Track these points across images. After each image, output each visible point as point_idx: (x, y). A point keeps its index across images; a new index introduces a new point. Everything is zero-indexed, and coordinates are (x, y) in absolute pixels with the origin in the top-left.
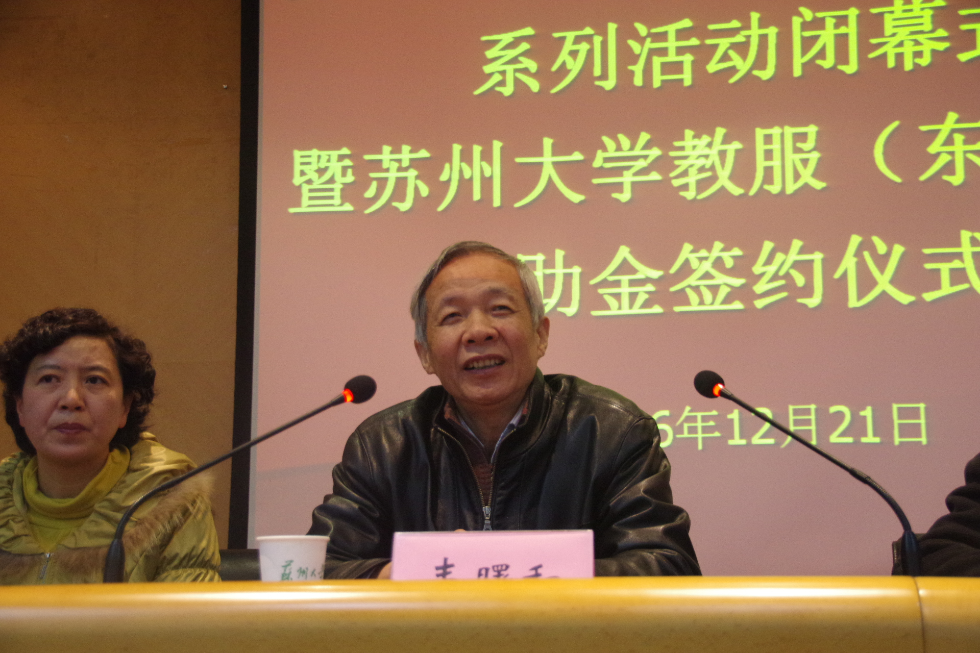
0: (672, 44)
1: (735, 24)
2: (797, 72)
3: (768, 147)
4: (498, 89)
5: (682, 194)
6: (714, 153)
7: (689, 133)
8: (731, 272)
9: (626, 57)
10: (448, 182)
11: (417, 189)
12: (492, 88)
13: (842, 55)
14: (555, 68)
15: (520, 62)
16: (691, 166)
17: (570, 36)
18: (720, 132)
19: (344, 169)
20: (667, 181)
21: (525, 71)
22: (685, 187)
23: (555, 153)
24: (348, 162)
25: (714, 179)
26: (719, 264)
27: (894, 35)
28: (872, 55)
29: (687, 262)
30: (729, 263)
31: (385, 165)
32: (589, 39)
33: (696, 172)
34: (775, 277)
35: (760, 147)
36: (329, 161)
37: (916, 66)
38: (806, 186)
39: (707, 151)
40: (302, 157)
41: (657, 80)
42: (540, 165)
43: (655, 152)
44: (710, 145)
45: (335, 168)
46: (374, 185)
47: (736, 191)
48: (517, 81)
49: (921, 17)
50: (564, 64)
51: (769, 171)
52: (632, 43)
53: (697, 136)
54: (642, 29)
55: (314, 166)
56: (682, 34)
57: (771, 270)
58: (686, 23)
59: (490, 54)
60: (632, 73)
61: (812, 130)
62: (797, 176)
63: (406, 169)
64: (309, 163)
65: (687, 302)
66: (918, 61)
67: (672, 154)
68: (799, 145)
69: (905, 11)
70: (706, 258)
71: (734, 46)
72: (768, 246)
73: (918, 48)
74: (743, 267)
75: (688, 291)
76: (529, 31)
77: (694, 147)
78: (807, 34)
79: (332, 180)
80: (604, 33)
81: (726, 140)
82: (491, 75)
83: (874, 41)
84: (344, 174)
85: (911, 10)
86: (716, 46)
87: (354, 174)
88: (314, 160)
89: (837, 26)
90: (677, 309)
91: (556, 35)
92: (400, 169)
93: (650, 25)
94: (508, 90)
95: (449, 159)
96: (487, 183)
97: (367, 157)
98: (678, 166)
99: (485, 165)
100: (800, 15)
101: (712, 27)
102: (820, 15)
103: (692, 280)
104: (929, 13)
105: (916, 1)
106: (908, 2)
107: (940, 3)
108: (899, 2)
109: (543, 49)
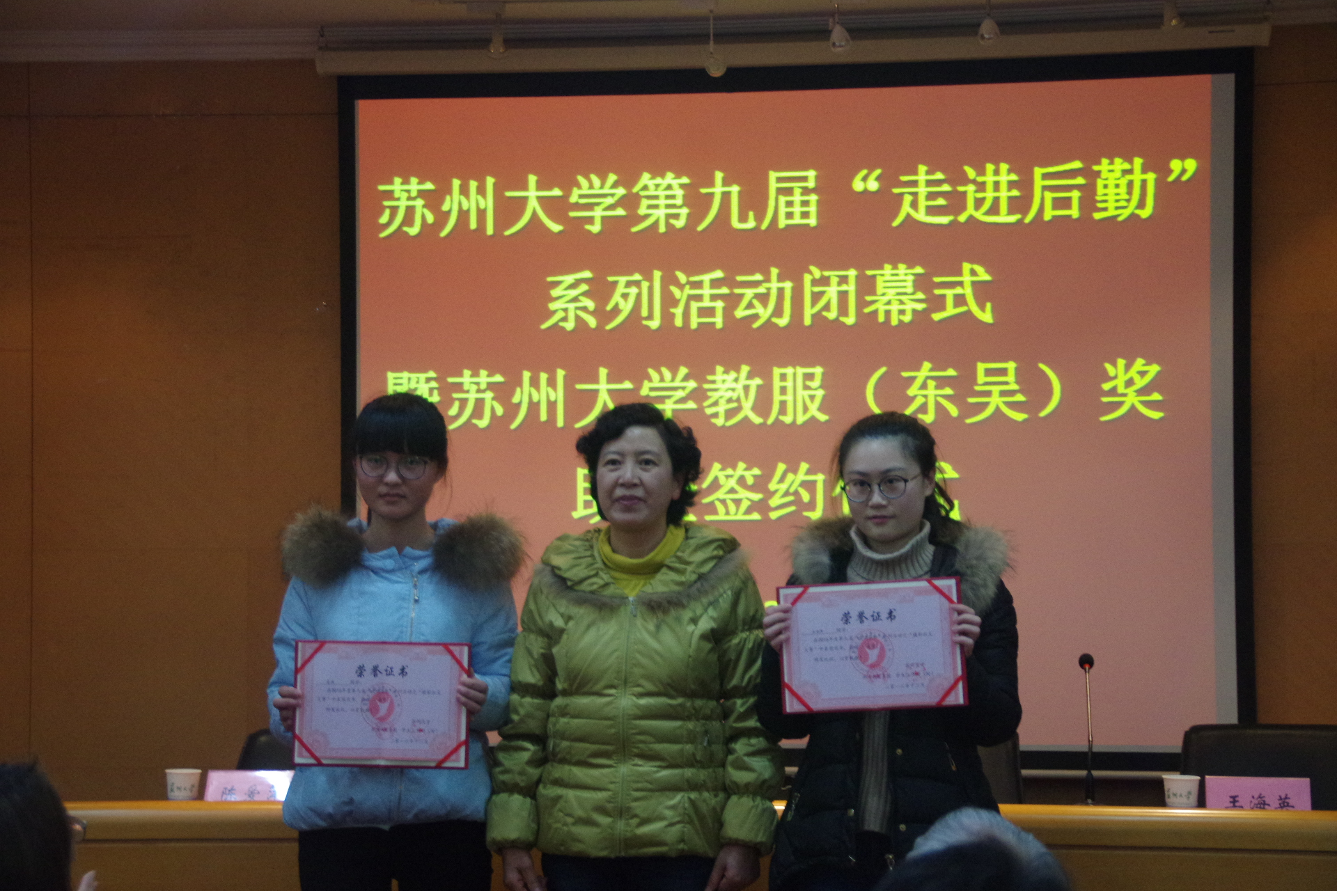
0: (707, 291)
1: (758, 277)
2: (808, 321)
3: (783, 384)
4: (561, 324)
5: (714, 420)
6: (739, 386)
7: (719, 369)
8: (752, 488)
9: (669, 301)
10: (519, 404)
11: (493, 409)
12: (556, 325)
13: (843, 310)
14: (609, 308)
15: (580, 301)
16: (721, 397)
17: (622, 280)
18: (745, 369)
19: (431, 390)
20: (701, 410)
21: (584, 309)
22: (716, 415)
23: (610, 381)
24: (434, 384)
25: (738, 409)
26: (742, 481)
27: (884, 294)
28: (867, 310)
29: (716, 479)
30: (750, 481)
31: (466, 388)
32: (637, 283)
33: (725, 403)
34: (787, 494)
35: (777, 384)
36: (418, 382)
37: (901, 321)
38: (813, 419)
39: (734, 385)
40: (395, 378)
41: (694, 322)
42: (596, 391)
43: (692, 384)
44: (736, 380)
45: (423, 388)
46: (457, 404)
47: (757, 420)
48: (578, 318)
49: (905, 281)
50: (617, 305)
51: (783, 404)
52: (674, 289)
53: (726, 372)
54: (682, 277)
56: (715, 283)
57: (783, 487)
58: (718, 274)
59: (555, 293)
60: (673, 315)
61: (818, 371)
62: (806, 409)
63: (484, 391)
64: (401, 384)
65: (715, 512)
66: (902, 317)
67: (706, 386)
68: (808, 383)
69: (893, 275)
70: (731, 476)
71: (757, 296)
72: (781, 467)
73: (902, 307)
74: (761, 485)
75: (718, 504)
76: (587, 274)
77: (724, 381)
78: (817, 289)
80: (649, 278)
81: (750, 376)
82: (554, 312)
83: (869, 298)
84: (431, 394)
85: (897, 275)
86: (741, 296)
87: (440, 394)
88: (405, 381)
89: (840, 284)
90: (708, 518)
91: (611, 279)
92: (479, 391)
93: (688, 274)
94: (570, 326)
95: (520, 385)
96: (552, 406)
97: (451, 380)
98: (710, 397)
99: (550, 390)
100: (810, 272)
101: (740, 278)
102: (826, 273)
103: (720, 494)
104: (911, 278)
105: (902, 267)
106: (895, 267)
107: (919, 270)
108: (888, 267)
109: (600, 291)
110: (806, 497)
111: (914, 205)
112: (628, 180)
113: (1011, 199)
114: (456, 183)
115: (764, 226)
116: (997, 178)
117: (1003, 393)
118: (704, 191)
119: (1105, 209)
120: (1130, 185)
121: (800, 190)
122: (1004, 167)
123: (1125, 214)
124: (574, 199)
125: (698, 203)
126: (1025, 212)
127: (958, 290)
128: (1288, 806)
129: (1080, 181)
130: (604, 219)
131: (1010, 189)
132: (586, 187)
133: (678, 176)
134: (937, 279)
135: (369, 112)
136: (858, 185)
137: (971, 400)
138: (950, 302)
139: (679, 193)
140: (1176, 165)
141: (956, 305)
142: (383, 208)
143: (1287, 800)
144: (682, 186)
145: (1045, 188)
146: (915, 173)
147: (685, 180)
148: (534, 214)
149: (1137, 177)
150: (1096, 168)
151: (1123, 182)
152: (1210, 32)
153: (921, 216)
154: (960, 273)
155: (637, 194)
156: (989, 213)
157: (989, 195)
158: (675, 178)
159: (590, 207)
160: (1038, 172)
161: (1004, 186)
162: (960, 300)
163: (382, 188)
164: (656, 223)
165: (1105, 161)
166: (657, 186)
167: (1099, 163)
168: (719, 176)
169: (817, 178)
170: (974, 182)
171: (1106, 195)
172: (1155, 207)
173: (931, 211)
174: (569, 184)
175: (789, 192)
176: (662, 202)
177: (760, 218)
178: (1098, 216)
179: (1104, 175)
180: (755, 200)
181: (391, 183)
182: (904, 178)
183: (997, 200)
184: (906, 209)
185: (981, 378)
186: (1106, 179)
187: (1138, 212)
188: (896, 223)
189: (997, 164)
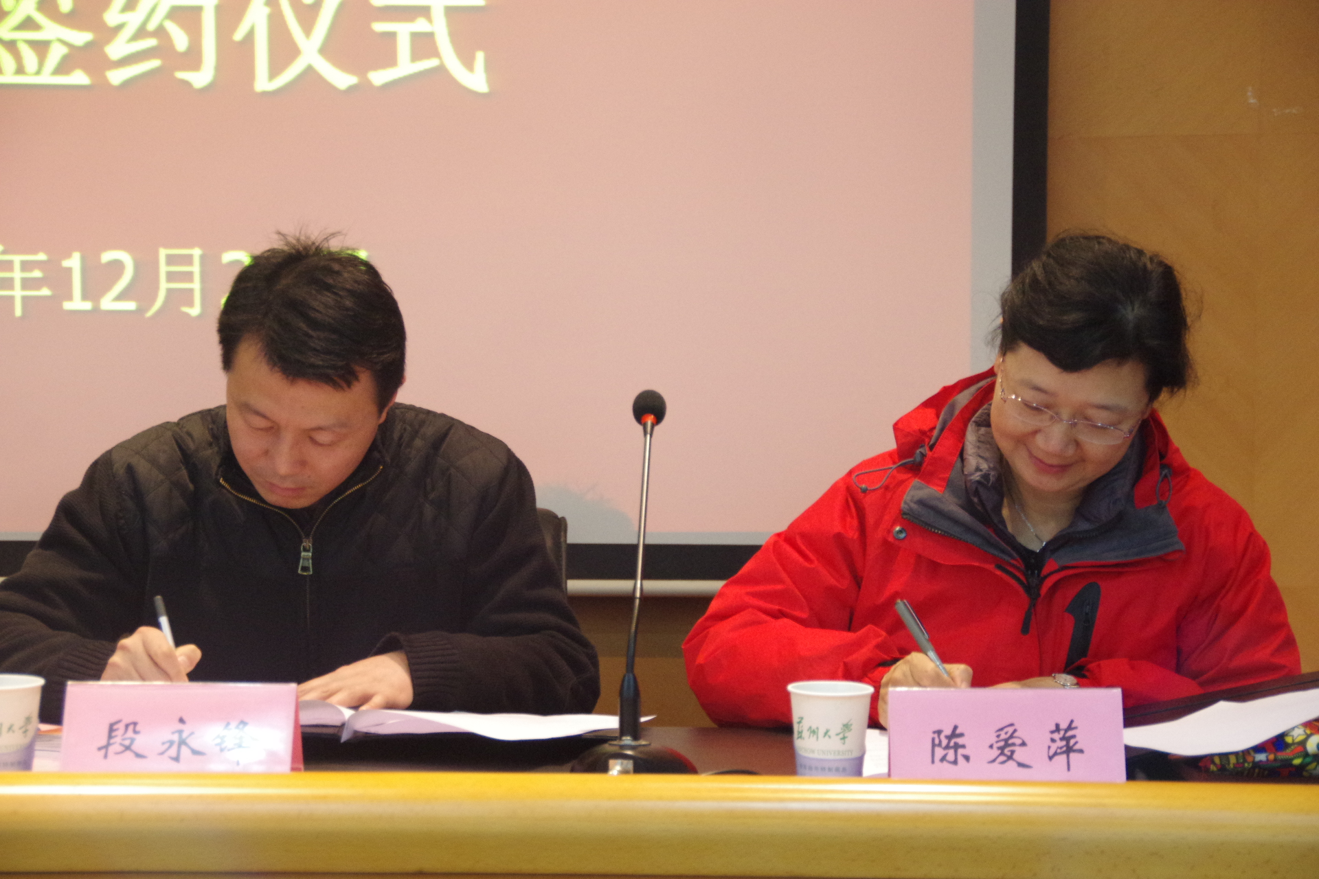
26: (48, 5)
30: (66, 5)
34: (141, 33)
57: (133, 20)
74: (88, 12)
103: (4, 31)
110: (181, 41)
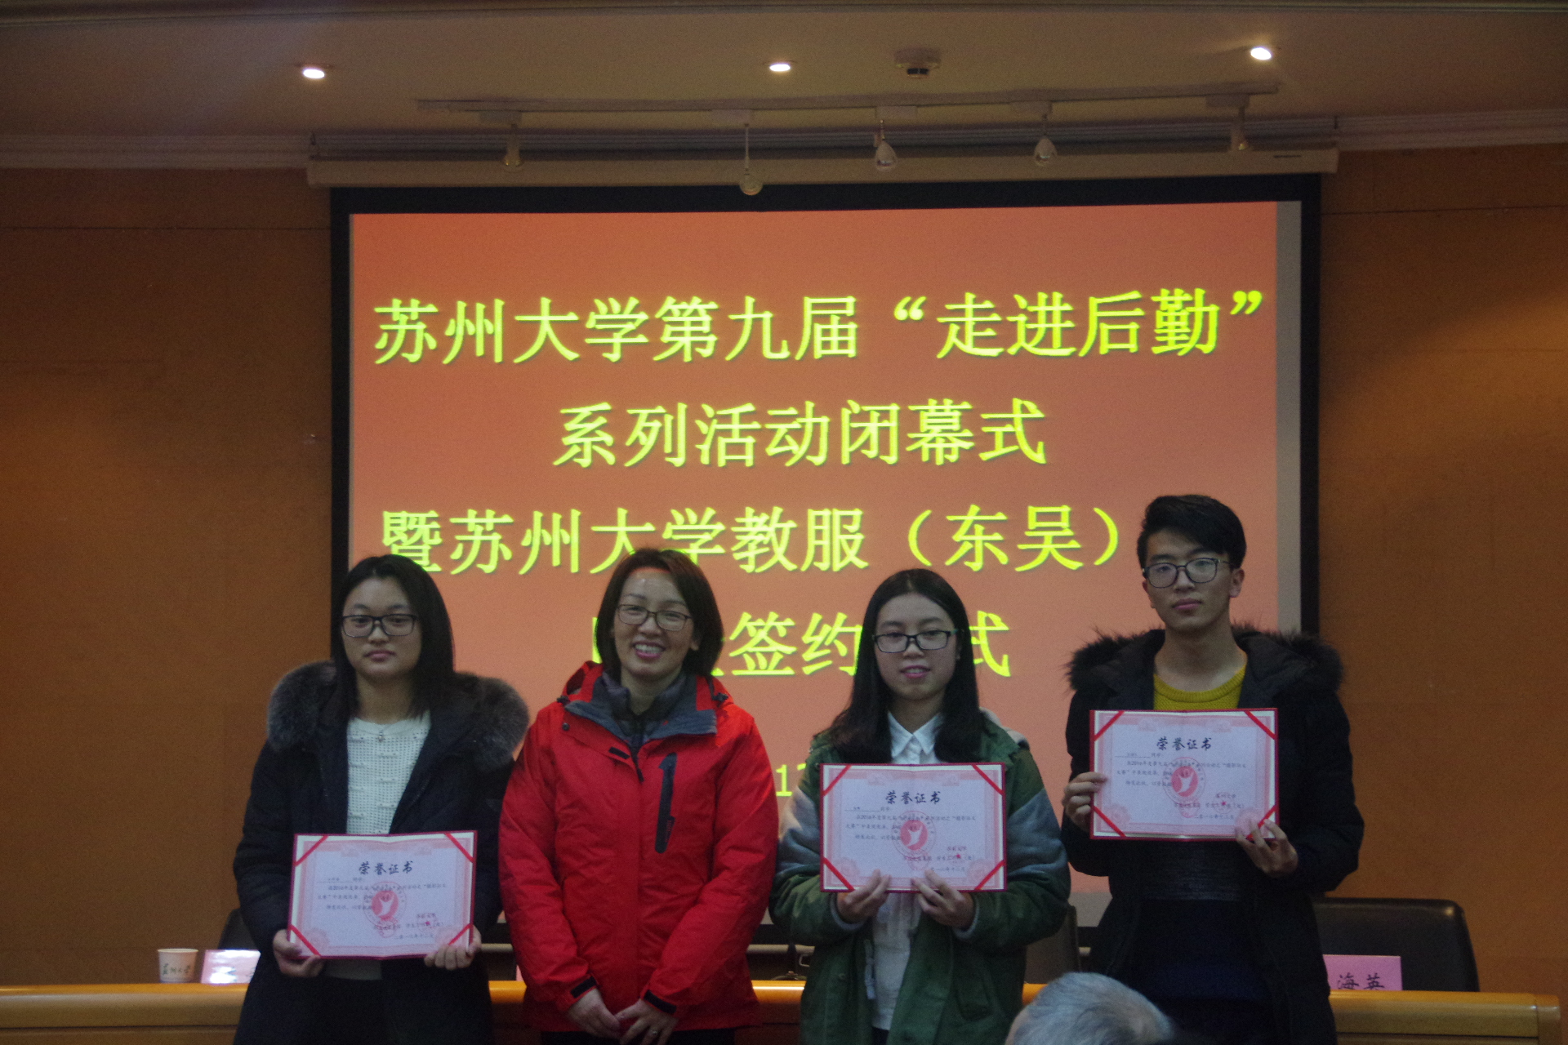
0: (736, 426)
1: (792, 411)
2: (846, 459)
3: (819, 527)
4: (576, 460)
5: (743, 567)
6: (771, 530)
7: (749, 511)
8: (784, 641)
9: (695, 436)
10: (529, 548)
11: (500, 553)
12: (570, 461)
13: (884, 448)
14: (629, 443)
15: (597, 435)
16: (751, 541)
17: (644, 413)
18: (777, 511)
19: (432, 531)
20: (729, 554)
21: (602, 444)
22: (745, 561)
23: (629, 523)
24: (435, 525)
25: (770, 554)
26: (773, 632)
27: (928, 432)
28: (910, 448)
29: (745, 630)
30: (782, 633)
31: (470, 529)
32: (660, 417)
33: (756, 547)
34: (822, 647)
35: (812, 527)
36: (417, 523)
37: (946, 461)
38: (851, 565)
39: (765, 528)
40: (392, 518)
42: (614, 534)
43: (719, 527)
44: (768, 523)
45: (423, 530)
46: (460, 547)
47: (790, 566)
48: (595, 454)
49: (951, 417)
50: (637, 440)
51: (819, 549)
52: (700, 424)
53: (757, 514)
54: (709, 411)
55: (404, 528)
56: (745, 418)
57: (818, 639)
58: (749, 407)
59: (569, 426)
60: (699, 451)
61: (857, 513)
62: (843, 555)
63: (490, 533)
64: (398, 525)
65: (744, 666)
66: (947, 457)
67: (735, 529)
68: (846, 527)
69: (938, 411)
70: (762, 627)
71: (791, 432)
72: (816, 618)
73: (948, 445)
74: (793, 637)
75: (747, 658)
76: (605, 406)
77: (754, 524)
78: (856, 425)
79: (420, 542)
80: (673, 411)
81: (783, 519)
82: (569, 447)
83: (912, 436)
84: (432, 536)
85: (942, 410)
86: (774, 431)
87: (442, 536)
88: (403, 521)
89: (880, 419)
90: (736, 673)
91: (631, 411)
92: (485, 533)
93: (716, 407)
94: (585, 462)
95: (531, 526)
96: (565, 549)
97: (454, 520)
98: (739, 541)
99: (564, 532)
100: (849, 407)
101: (772, 412)
102: (866, 408)
103: (749, 647)
104: (957, 414)
105: (948, 402)
106: (940, 403)
107: (966, 405)
108: (932, 402)
109: (619, 425)
110: (841, 650)
111: (961, 335)
112: (650, 304)
113: (1064, 330)
114: (461, 306)
115: (798, 356)
116: (1049, 308)
117: (1056, 540)
118: (733, 317)
119: (1165, 343)
120: (1192, 317)
121: (838, 318)
122: (1057, 296)
123: (1186, 348)
124: (591, 324)
125: (726, 330)
126: (1080, 345)
127: (1008, 428)
128: (1377, 986)
129: (1138, 312)
130: (623, 345)
131: (1063, 320)
132: (605, 311)
133: (705, 301)
134: (985, 416)
135: (364, 228)
136: (900, 313)
137: (1022, 547)
138: (999, 440)
139: (706, 319)
140: (1240, 297)
141: (1007, 443)
142: (380, 333)
143: (1376, 980)
144: (709, 312)
145: (1101, 319)
146: (962, 301)
147: (713, 305)
148: (547, 340)
149: (1199, 309)
150: (1155, 299)
151: (1184, 314)
152: (1276, 157)
153: (968, 347)
154: (1010, 410)
155: (660, 320)
156: (1041, 345)
157: (1041, 326)
158: (701, 304)
159: (608, 333)
160: (1094, 302)
161: (1057, 317)
162: (1010, 439)
163: (379, 310)
164: (681, 352)
165: (1165, 292)
166: (682, 311)
167: (1158, 294)
168: (750, 301)
169: (856, 305)
170: (1025, 311)
171: (1165, 328)
172: (1218, 342)
173: (980, 342)
174: (586, 308)
175: (825, 319)
176: (688, 329)
177: (794, 348)
178: (1157, 350)
179: (1163, 306)
180: (788, 328)
181: (389, 304)
182: (950, 307)
183: (1049, 331)
184: (952, 339)
185: (1033, 523)
186: (1166, 311)
187: (1200, 346)
188: (941, 355)
189: (1049, 293)
